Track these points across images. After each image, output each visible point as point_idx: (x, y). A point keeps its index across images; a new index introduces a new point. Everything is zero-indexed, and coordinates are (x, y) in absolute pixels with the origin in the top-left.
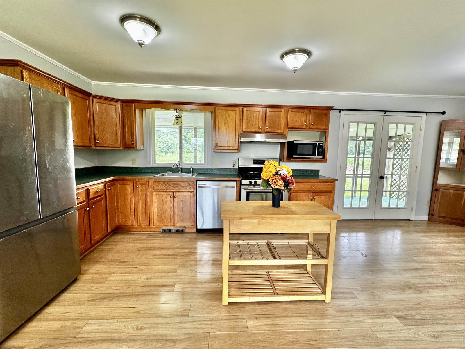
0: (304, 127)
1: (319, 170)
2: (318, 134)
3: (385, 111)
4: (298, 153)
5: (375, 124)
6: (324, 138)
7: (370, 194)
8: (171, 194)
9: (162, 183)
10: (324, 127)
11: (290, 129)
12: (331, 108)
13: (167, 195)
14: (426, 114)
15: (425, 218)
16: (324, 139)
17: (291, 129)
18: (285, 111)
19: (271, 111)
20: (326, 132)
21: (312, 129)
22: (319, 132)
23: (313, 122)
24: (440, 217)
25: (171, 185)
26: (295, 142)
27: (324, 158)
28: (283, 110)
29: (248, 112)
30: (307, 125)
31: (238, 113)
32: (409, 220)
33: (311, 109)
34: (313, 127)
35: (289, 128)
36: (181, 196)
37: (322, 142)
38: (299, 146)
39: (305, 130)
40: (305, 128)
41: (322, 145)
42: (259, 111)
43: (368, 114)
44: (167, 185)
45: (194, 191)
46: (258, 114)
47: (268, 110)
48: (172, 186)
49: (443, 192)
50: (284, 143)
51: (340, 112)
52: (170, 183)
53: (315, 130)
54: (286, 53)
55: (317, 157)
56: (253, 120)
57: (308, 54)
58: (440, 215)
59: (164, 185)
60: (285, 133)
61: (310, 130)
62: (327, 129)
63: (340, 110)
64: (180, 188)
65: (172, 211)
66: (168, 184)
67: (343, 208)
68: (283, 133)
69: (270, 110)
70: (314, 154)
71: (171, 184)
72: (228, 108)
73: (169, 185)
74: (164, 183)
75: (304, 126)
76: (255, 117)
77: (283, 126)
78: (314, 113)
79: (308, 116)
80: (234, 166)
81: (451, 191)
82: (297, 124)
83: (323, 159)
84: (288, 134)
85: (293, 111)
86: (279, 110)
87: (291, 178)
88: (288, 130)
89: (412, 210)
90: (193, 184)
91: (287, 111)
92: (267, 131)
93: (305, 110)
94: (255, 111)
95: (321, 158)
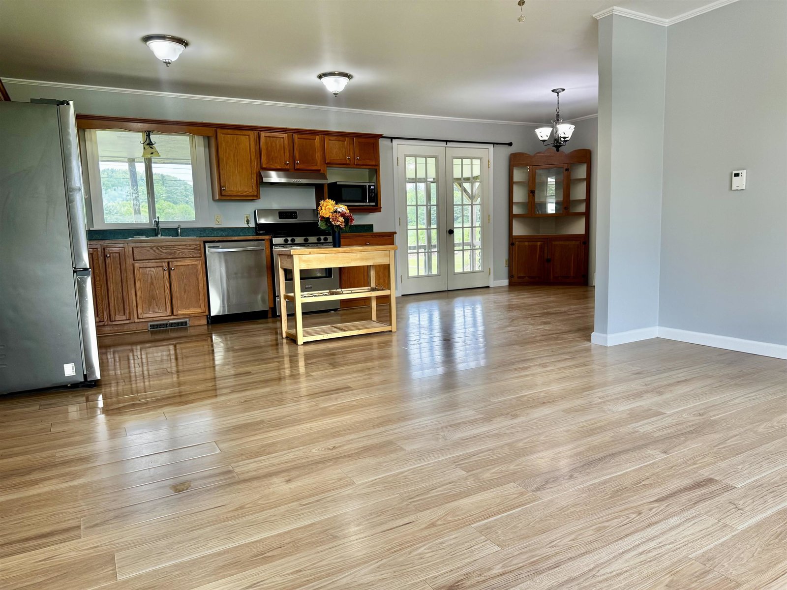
0: (348, 162)
1: (373, 225)
2: (366, 172)
3: (447, 141)
4: (344, 198)
5: (436, 157)
6: (375, 177)
7: (440, 255)
8: (164, 265)
9: (148, 248)
10: (374, 163)
11: (329, 166)
12: (381, 136)
13: (157, 267)
14: (492, 145)
15: (505, 282)
16: (375, 179)
17: (330, 164)
18: (320, 138)
19: (300, 138)
20: (376, 169)
21: (358, 166)
22: (368, 170)
23: (358, 156)
24: (519, 278)
25: (164, 251)
26: (338, 183)
27: (377, 205)
28: (317, 138)
29: (268, 138)
30: (351, 159)
31: (252, 139)
32: (488, 287)
33: (355, 137)
34: (360, 162)
35: (327, 164)
36: (181, 267)
37: (373, 184)
38: (343, 189)
39: (349, 166)
40: (349, 164)
41: (373, 187)
42: (283, 138)
43: (428, 144)
44: (157, 251)
45: (201, 258)
46: (282, 142)
47: (296, 136)
48: (166, 253)
49: (519, 246)
50: (322, 185)
51: (392, 141)
52: (161, 248)
53: (362, 167)
54: (325, 75)
55: (368, 204)
56: (276, 150)
57: (349, 78)
58: (519, 275)
59: (152, 251)
60: (323, 171)
61: (355, 166)
62: (378, 165)
63: (392, 138)
64: (179, 255)
65: (168, 292)
66: (158, 249)
67: (409, 278)
68: (320, 170)
69: (300, 136)
70: (364, 200)
71: (163, 249)
72: (237, 132)
73: (161, 251)
74: (151, 248)
75: (348, 160)
76: (278, 146)
77: (319, 160)
78: (359, 142)
79: (351, 146)
80: (248, 224)
81: (527, 244)
82: (338, 158)
83: (377, 208)
84: (327, 171)
85: (331, 139)
86: (312, 137)
87: (350, 215)
88: (327, 167)
89: (489, 274)
90: (198, 247)
91: (323, 138)
92: (298, 167)
93: (347, 139)
94: (277, 137)
95: (373, 206)
